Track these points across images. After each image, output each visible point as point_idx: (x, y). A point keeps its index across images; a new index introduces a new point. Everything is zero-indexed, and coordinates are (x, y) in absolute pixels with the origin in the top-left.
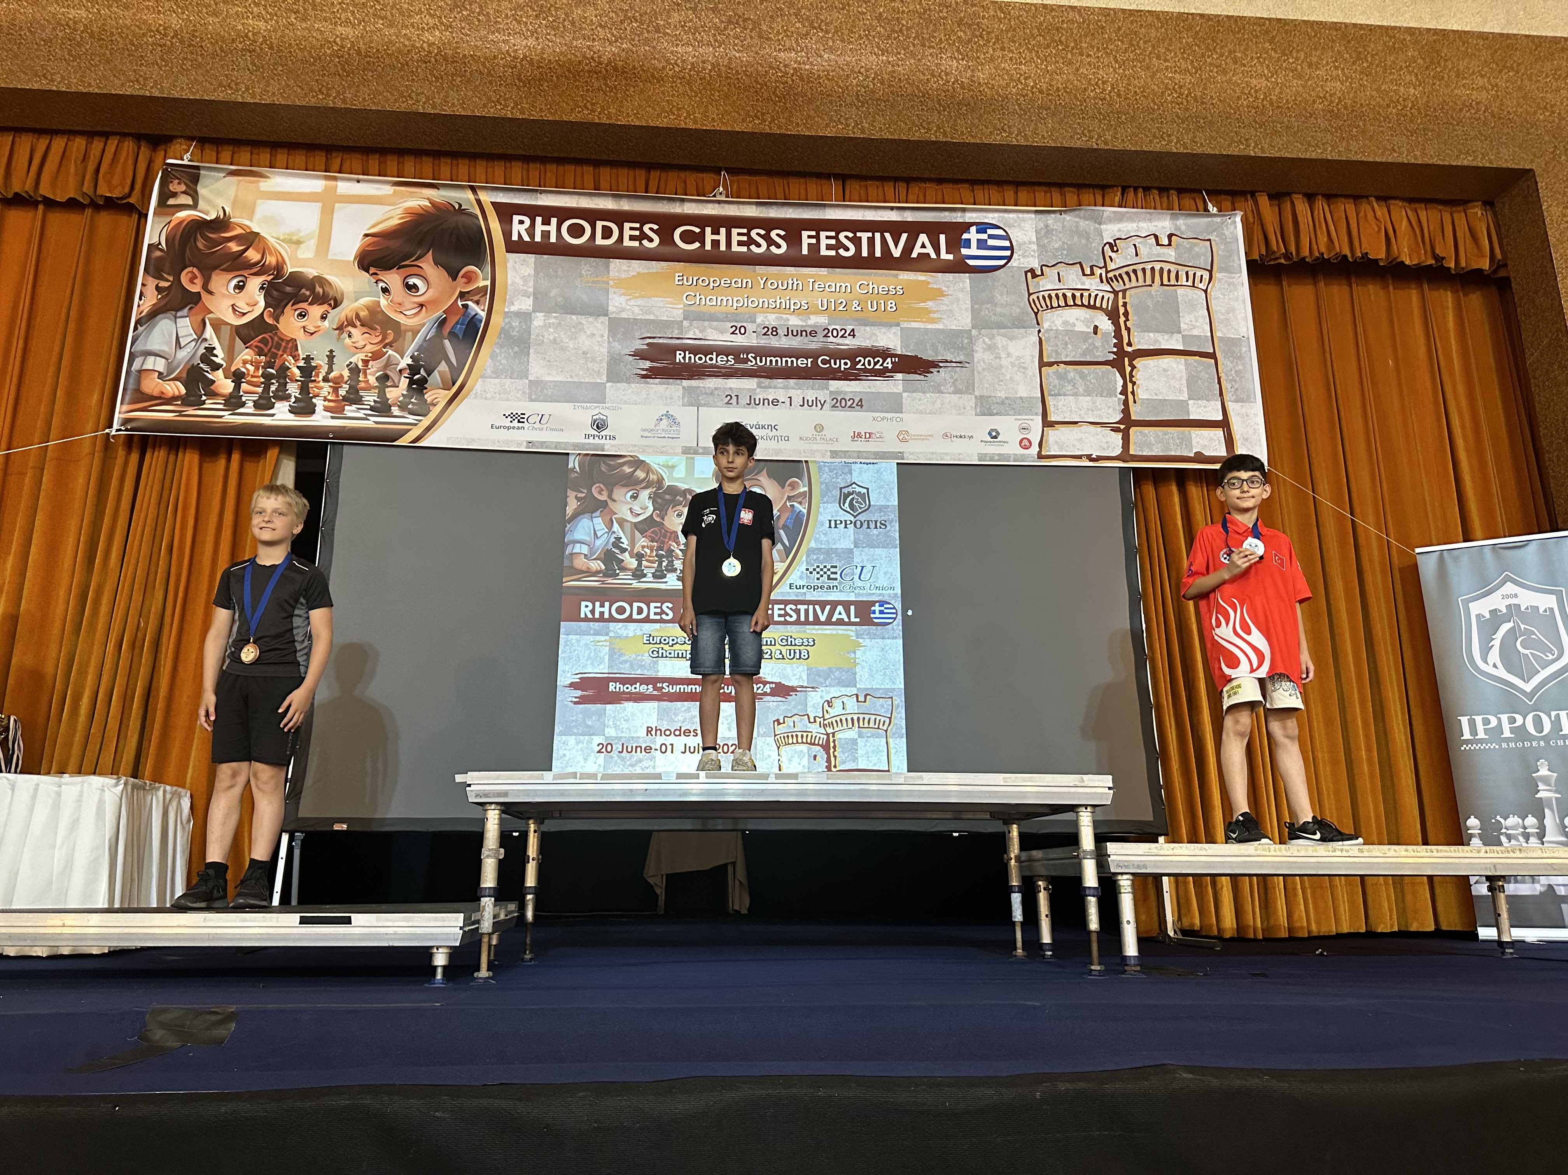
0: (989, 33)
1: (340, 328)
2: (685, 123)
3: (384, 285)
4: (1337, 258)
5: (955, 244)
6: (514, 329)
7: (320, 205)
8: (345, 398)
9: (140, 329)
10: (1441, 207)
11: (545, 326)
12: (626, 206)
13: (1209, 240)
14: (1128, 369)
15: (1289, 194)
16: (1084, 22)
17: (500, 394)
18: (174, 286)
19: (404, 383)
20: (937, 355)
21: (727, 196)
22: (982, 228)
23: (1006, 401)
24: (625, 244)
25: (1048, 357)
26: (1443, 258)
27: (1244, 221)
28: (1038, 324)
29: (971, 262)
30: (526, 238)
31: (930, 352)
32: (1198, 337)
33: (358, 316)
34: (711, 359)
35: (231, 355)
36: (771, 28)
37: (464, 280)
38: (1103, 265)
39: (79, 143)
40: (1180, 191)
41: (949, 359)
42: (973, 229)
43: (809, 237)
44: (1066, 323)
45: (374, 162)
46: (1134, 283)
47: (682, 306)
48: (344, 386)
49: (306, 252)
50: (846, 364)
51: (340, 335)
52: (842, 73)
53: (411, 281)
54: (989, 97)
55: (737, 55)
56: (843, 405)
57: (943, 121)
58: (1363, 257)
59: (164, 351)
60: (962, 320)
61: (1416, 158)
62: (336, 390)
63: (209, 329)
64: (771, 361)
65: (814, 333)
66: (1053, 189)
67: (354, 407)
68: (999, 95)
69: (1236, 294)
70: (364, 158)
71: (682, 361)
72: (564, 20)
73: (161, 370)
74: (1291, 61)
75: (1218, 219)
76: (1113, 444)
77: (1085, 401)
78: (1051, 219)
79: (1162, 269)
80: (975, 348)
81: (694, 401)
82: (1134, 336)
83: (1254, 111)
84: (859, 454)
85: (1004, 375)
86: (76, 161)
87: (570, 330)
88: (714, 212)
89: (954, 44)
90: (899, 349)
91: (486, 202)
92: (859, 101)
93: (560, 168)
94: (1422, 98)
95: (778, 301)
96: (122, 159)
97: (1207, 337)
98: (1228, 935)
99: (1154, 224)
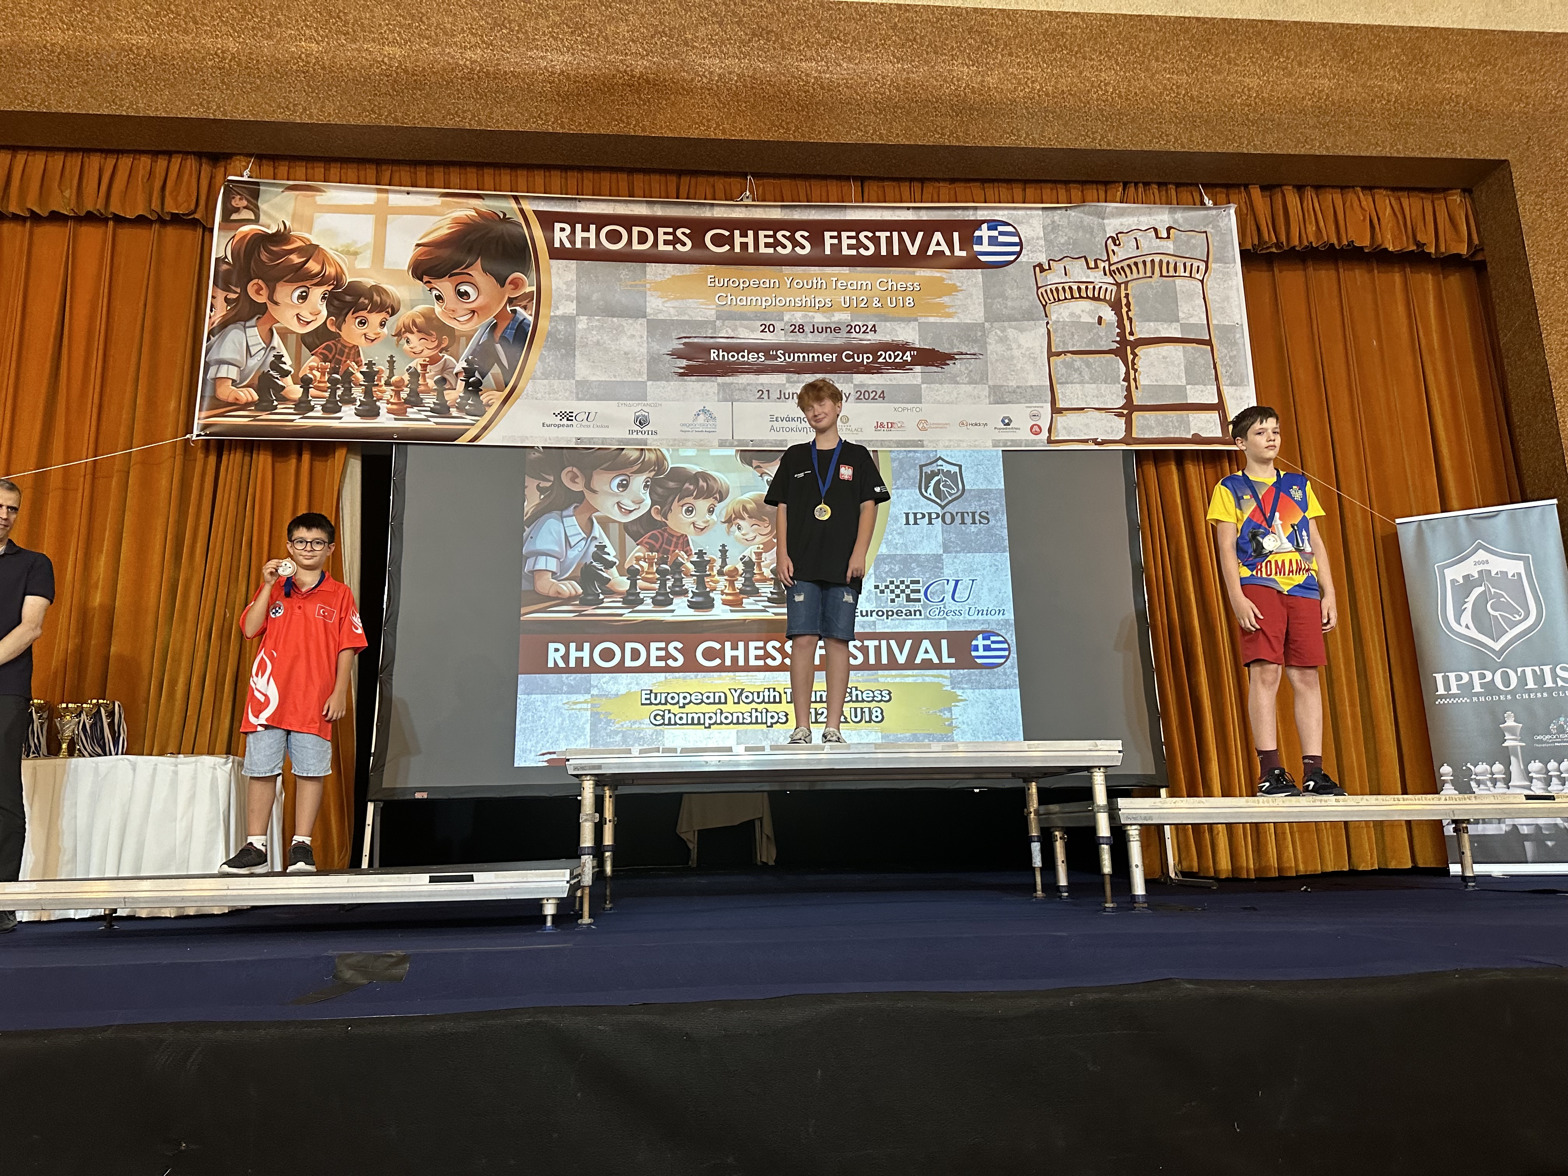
0: (997, 40)
1: (399, 334)
2: (715, 134)
3: (438, 293)
4: (1325, 247)
5: (968, 241)
6: (560, 331)
7: (374, 216)
8: (406, 401)
10: (1423, 195)
11: (588, 328)
12: (659, 211)
13: (1206, 232)
14: (1130, 357)
15: (1280, 186)
16: (1087, 28)
17: (549, 394)
18: (242, 298)
19: (461, 385)
20: (953, 348)
21: (754, 200)
22: (993, 225)
23: (1018, 390)
24: (659, 249)
25: (1056, 348)
26: (1425, 244)
27: (1238, 213)
28: (1046, 316)
29: (983, 258)
30: (568, 245)
31: (946, 345)
32: (1195, 325)
34: (743, 356)
35: (298, 362)
36: (792, 39)
37: (512, 286)
38: (1106, 258)
39: (145, 161)
40: (1178, 185)
41: (964, 351)
42: (985, 226)
43: (832, 237)
44: (1072, 314)
45: (422, 174)
46: (1135, 275)
47: (714, 306)
48: (405, 389)
49: (363, 263)
50: (868, 358)
51: (398, 341)
52: (859, 81)
53: (463, 288)
54: (998, 100)
55: (761, 66)
56: (867, 397)
57: (956, 126)
58: (1349, 245)
60: (976, 313)
61: (1398, 151)
62: (397, 393)
63: (276, 337)
64: (799, 357)
65: (837, 330)
66: (1059, 186)
67: (415, 409)
68: (1008, 99)
69: (1230, 284)
70: (412, 170)
71: (717, 359)
72: (598, 36)
73: (234, 378)
74: (1282, 60)
75: (1214, 212)
76: (1116, 428)
77: (1091, 388)
78: (1057, 215)
79: (1161, 261)
80: (988, 340)
81: (729, 396)
82: (1135, 326)
83: (1246, 109)
84: (882, 443)
85: (1015, 365)
86: (142, 179)
87: (612, 332)
88: (741, 216)
89: (965, 51)
90: (917, 342)
91: (529, 211)
92: (877, 108)
93: (597, 176)
94: (1405, 92)
95: (804, 300)
96: (186, 177)
97: (1204, 324)
98: (1223, 877)
99: (1153, 218)
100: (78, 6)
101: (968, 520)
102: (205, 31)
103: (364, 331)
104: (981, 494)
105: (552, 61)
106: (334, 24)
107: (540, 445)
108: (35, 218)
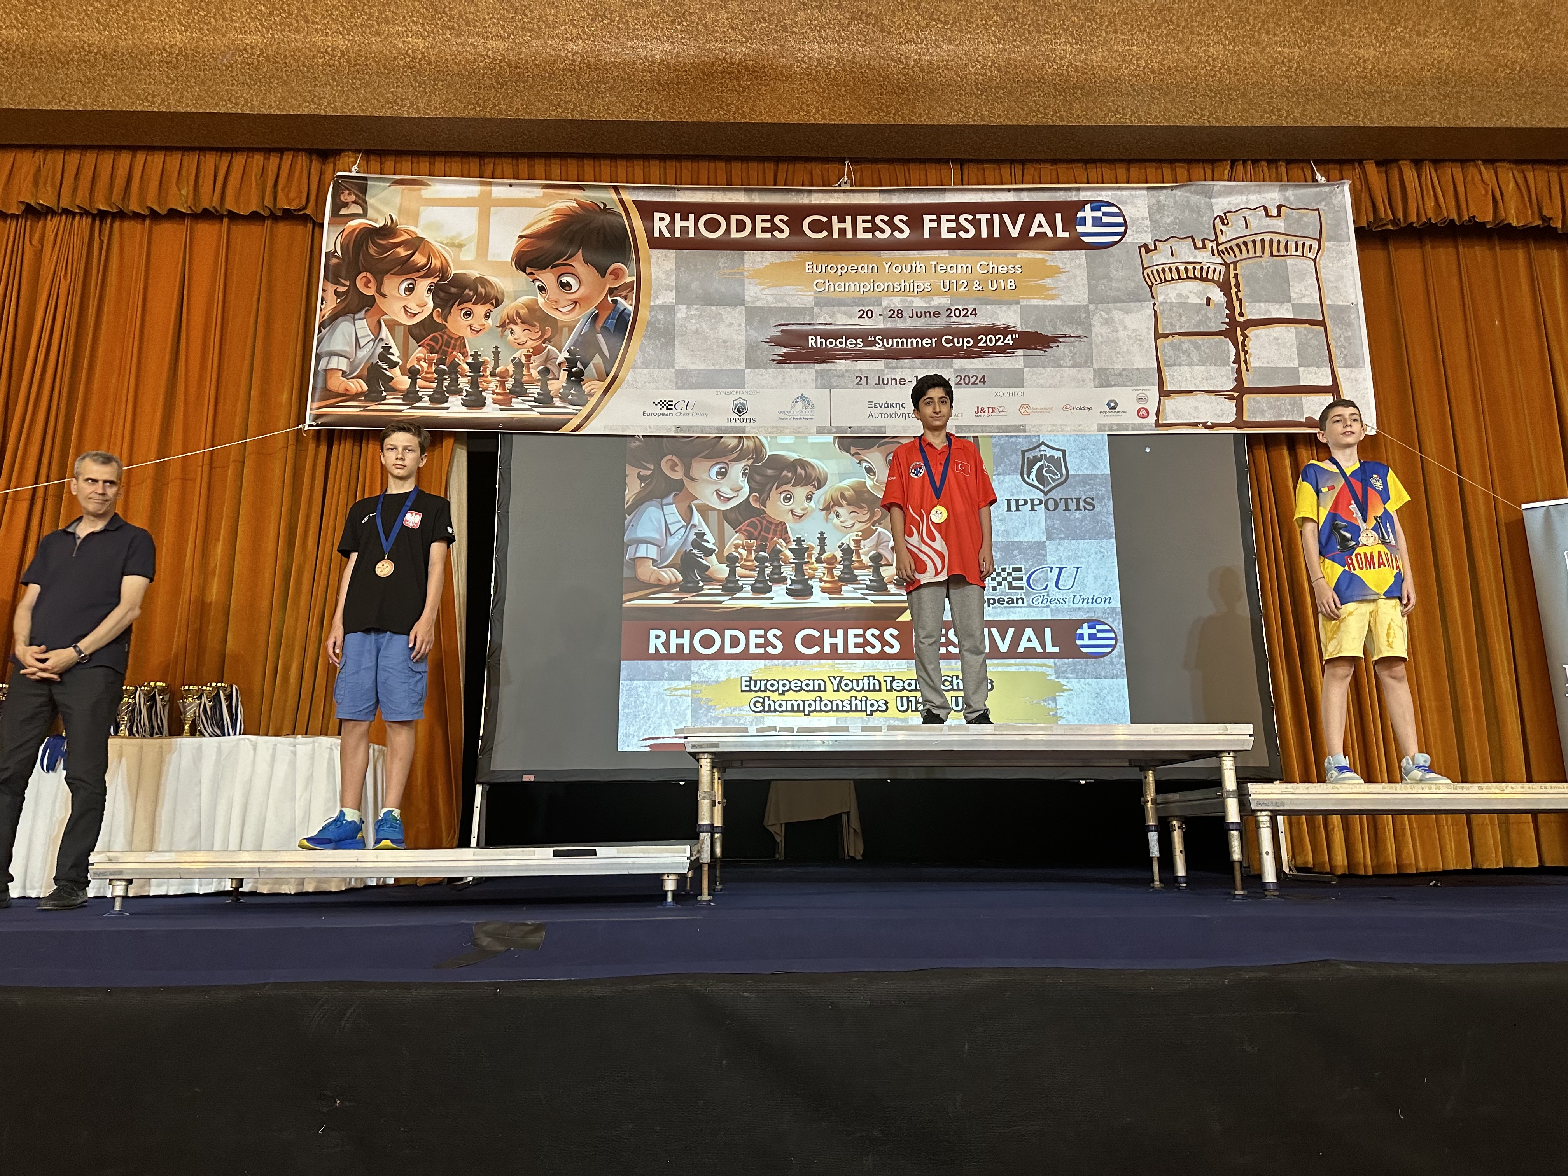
0: (1102, 17)
1: (503, 326)
2: (815, 119)
3: (540, 284)
4: (1444, 223)
5: (1071, 222)
6: (660, 321)
7: (477, 209)
8: (511, 392)
9: (323, 331)
10: (1549, 167)
11: (688, 317)
12: (757, 199)
13: (1318, 210)
14: (1240, 339)
15: (1396, 161)
17: (649, 383)
18: (351, 291)
20: (1056, 331)
21: (851, 185)
22: (1097, 205)
23: (1124, 373)
24: (758, 236)
25: (1163, 330)
26: (1550, 219)
27: (1353, 189)
28: (1153, 297)
29: (1086, 239)
30: (667, 234)
31: (1050, 328)
32: (1308, 305)
33: (518, 314)
34: (841, 343)
36: (892, 21)
37: (613, 277)
38: (1213, 238)
39: (258, 158)
40: (1288, 162)
41: (1068, 334)
42: (1088, 207)
43: (931, 221)
44: (1180, 295)
45: (523, 166)
46: (1245, 255)
47: (812, 293)
48: (510, 379)
49: (468, 255)
50: (968, 342)
51: (503, 332)
52: (960, 62)
53: (565, 279)
54: (1102, 79)
55: (861, 50)
56: (967, 382)
57: (1059, 106)
58: (1470, 221)
59: (346, 351)
60: (1079, 295)
61: (1524, 122)
62: (502, 384)
63: (385, 330)
64: (897, 342)
65: (936, 314)
66: (1164, 165)
67: (520, 399)
68: (1112, 77)
69: (1344, 262)
70: (514, 162)
71: (815, 345)
72: (698, 24)
73: (344, 369)
74: (1399, 30)
75: (1327, 189)
76: (1227, 411)
77: (1199, 370)
78: (1163, 195)
79: (1271, 241)
80: (1093, 322)
81: (827, 383)
82: (1245, 307)
83: (1362, 81)
84: (983, 428)
85: (1120, 347)
86: (255, 177)
87: (711, 320)
88: (839, 201)
89: (1068, 29)
90: (1019, 326)
91: (628, 200)
92: (978, 89)
93: (695, 165)
94: (1530, 61)
95: (903, 284)
96: (297, 173)
97: (1316, 305)
98: (1339, 872)
99: (1263, 195)
100: (195, 7)
101: (1072, 506)
102: (316, 29)
103: (469, 323)
104: (1086, 480)
106: (440, 19)
107: (640, 434)
108: (155, 216)
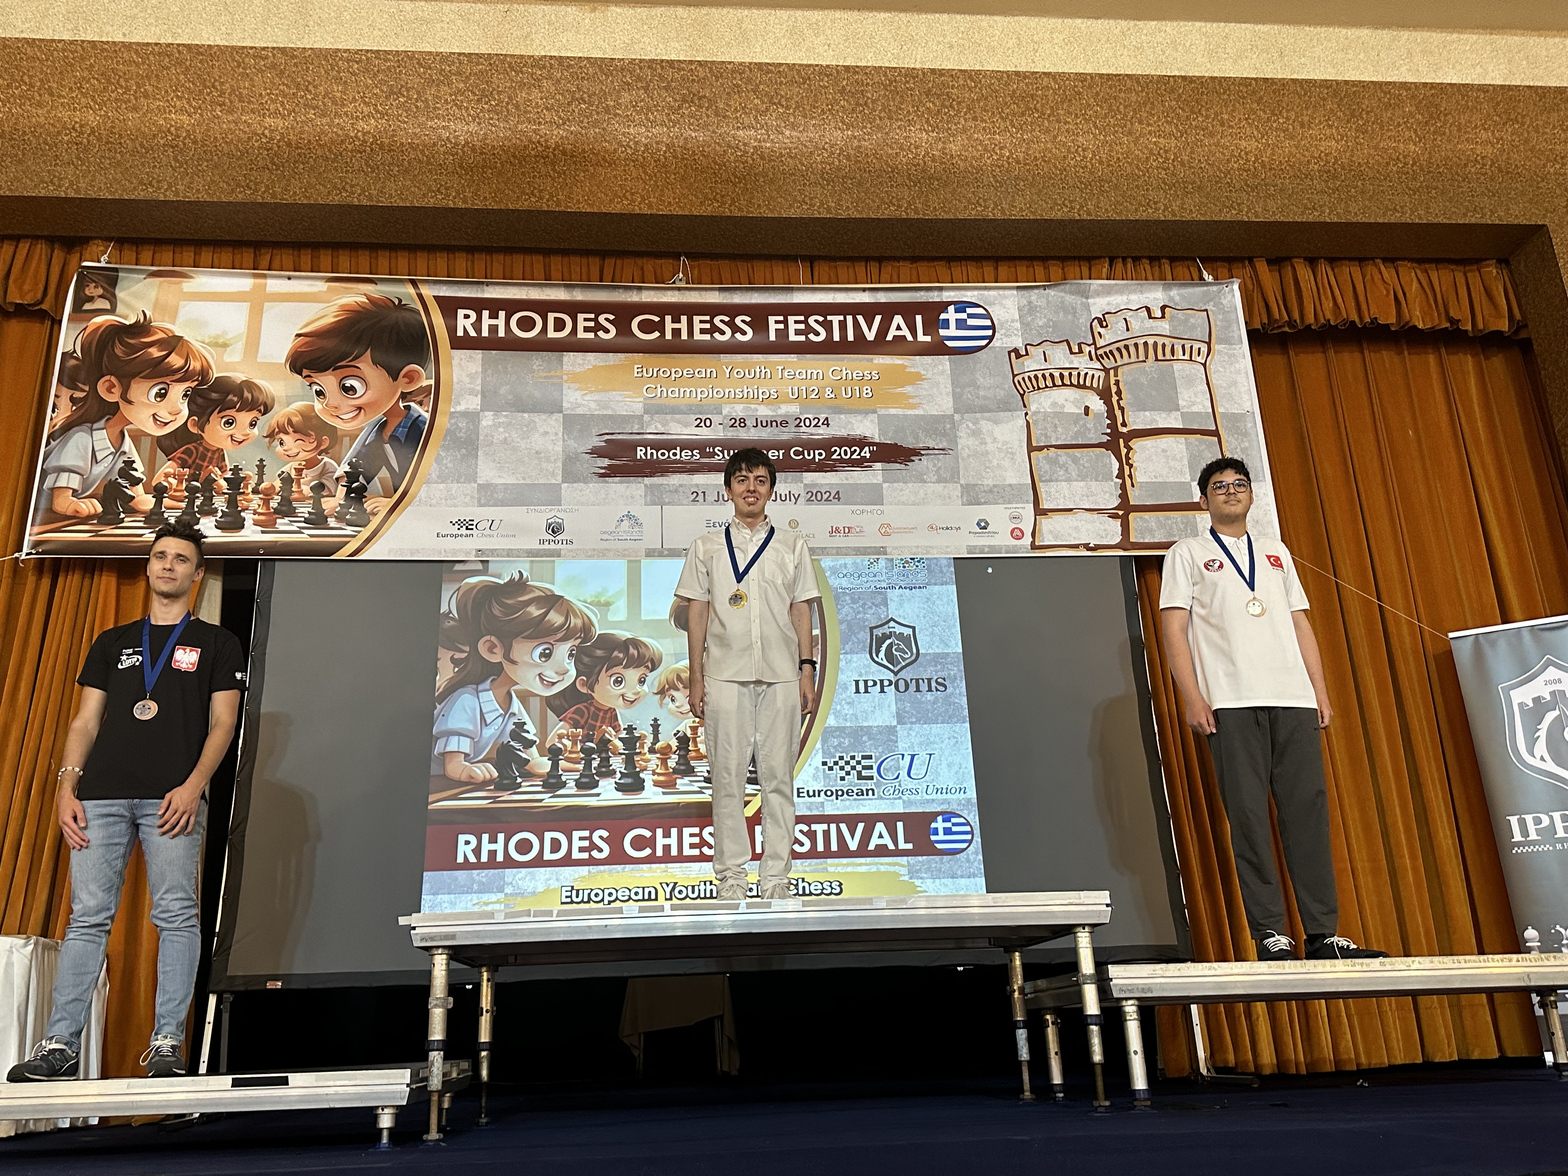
0: (959, 103)
1: (271, 435)
2: (640, 209)
4: (1345, 324)
5: (933, 324)
6: (461, 429)
7: (248, 304)
8: (276, 511)
10: (1453, 267)
11: (494, 425)
12: (579, 296)
13: (1206, 310)
14: (1124, 451)
15: (1288, 259)
16: (1060, 88)
17: (446, 500)
19: (341, 491)
20: (918, 442)
21: (687, 283)
22: (961, 307)
23: (995, 490)
24: (579, 336)
25: (1037, 442)
26: (1459, 320)
27: (1243, 289)
28: (1025, 406)
30: (473, 333)
31: (910, 439)
32: (1199, 414)
33: (290, 422)
34: (674, 454)
36: (728, 105)
37: (406, 380)
38: (1091, 342)
40: (1172, 260)
41: (931, 446)
42: (951, 308)
43: (777, 322)
44: (1054, 404)
45: (306, 257)
46: (1126, 359)
47: (642, 400)
48: (276, 497)
49: (234, 356)
50: (820, 454)
52: (805, 150)
53: (348, 383)
54: (962, 169)
55: (693, 135)
56: (819, 498)
57: (913, 197)
58: (1372, 322)
59: (78, 467)
60: (943, 404)
61: (1420, 218)
62: (266, 502)
63: (128, 442)
65: (784, 423)
66: (1035, 263)
67: (286, 520)
68: (973, 167)
69: (1237, 366)
70: (296, 253)
71: (644, 457)
72: (508, 104)
73: (76, 487)
74: (1281, 121)
75: (1215, 288)
76: (1111, 532)
77: (1079, 486)
78: (1034, 295)
79: (1155, 344)
80: (958, 434)
81: (657, 499)
82: (1128, 416)
83: (1245, 174)
84: (838, 551)
85: (990, 462)
87: (522, 429)
88: (673, 300)
89: (923, 116)
90: (877, 437)
91: (428, 296)
92: (824, 179)
93: (508, 258)
94: (1423, 154)
95: (746, 391)
96: (34, 264)
97: (1209, 413)
98: (1267, 1071)
99: (1145, 295)
102: (62, 104)
103: (231, 432)
105: (455, 131)
106: (208, 94)
